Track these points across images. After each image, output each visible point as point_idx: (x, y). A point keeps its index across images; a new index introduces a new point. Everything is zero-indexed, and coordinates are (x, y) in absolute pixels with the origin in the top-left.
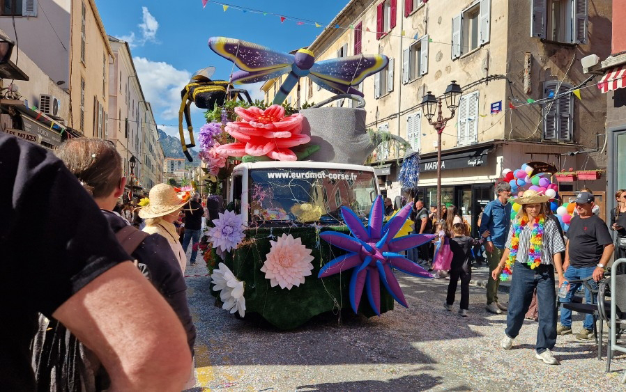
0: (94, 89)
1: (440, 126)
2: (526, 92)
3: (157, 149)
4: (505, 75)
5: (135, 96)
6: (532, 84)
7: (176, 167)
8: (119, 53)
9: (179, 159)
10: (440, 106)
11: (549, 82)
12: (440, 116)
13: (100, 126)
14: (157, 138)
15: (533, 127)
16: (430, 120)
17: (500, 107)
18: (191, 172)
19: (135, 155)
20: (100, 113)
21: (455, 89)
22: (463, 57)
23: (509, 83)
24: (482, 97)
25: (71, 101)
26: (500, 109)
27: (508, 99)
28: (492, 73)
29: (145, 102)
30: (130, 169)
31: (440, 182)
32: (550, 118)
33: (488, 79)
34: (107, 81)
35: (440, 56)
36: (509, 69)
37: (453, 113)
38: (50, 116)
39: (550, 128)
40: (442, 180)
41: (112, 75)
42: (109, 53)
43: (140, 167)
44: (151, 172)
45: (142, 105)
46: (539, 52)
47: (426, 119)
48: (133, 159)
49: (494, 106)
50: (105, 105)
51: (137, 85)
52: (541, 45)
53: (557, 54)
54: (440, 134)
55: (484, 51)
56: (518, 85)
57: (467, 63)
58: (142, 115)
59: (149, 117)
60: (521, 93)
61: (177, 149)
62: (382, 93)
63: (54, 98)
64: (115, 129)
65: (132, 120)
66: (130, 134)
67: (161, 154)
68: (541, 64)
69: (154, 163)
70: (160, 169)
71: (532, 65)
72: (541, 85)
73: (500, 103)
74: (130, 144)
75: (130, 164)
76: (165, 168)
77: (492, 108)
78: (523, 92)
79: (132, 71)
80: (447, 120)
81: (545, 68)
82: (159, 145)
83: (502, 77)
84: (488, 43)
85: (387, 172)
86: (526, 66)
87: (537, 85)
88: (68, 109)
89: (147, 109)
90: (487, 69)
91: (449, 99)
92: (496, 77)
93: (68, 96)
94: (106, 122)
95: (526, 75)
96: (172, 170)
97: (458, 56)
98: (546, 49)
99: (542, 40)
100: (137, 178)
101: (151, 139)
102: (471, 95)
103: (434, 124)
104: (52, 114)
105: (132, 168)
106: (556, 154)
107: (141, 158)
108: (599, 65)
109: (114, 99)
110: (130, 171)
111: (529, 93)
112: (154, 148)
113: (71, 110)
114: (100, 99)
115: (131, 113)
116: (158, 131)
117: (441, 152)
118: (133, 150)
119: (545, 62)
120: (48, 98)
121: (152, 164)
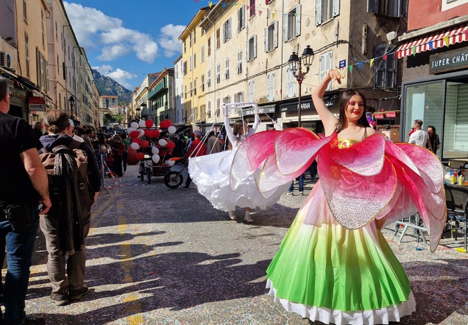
0: (35, 42)
1: (300, 78)
2: (363, 53)
3: (93, 88)
4: (348, 40)
5: (69, 43)
6: (367, 47)
7: (110, 103)
8: (54, 5)
9: (113, 97)
10: (300, 64)
11: (380, 46)
12: (300, 71)
13: (42, 72)
14: (92, 79)
15: (368, 79)
16: (294, 73)
17: (345, 64)
18: (124, 108)
19: (73, 94)
20: (42, 60)
21: (309, 51)
22: (323, 24)
23: (350, 47)
24: (334, 57)
25: (18, 53)
26: (345, 66)
27: (349, 58)
28: (340, 39)
29: (79, 48)
30: (70, 106)
31: (300, 119)
32: (380, 73)
33: (339, 42)
34: (45, 33)
35: (309, 22)
36: (351, 36)
37: (308, 69)
38: (4, 68)
39: (380, 80)
40: (302, 117)
41: (49, 26)
42: (45, 8)
43: (78, 104)
44: (88, 109)
45: (76, 50)
46: (373, 24)
47: (291, 73)
48: (72, 99)
49: (342, 63)
50: (45, 54)
51: (71, 33)
52: (375, 18)
53: (387, 24)
54: (300, 84)
55: (336, 21)
56: (357, 48)
57: (325, 29)
58: (77, 59)
59: (83, 60)
60: (359, 54)
61: (111, 87)
62: (271, 48)
63: (7, 54)
64: (54, 72)
65: (69, 64)
66: (68, 76)
67: (97, 92)
68: (375, 32)
69: (90, 100)
70: (96, 105)
71: (368, 32)
72: (374, 48)
73: (345, 61)
74: (68, 85)
75: (70, 103)
76: (101, 105)
77: (340, 65)
78: (361, 53)
79: (66, 21)
80: (304, 74)
81: (377, 36)
82: (94, 84)
83: (346, 42)
84: (339, 15)
85: (272, 110)
86: (363, 34)
87: (371, 48)
88: (17, 60)
89: (82, 54)
90: (337, 35)
91: (305, 59)
92: (342, 42)
93: (16, 50)
94: (47, 68)
95: (363, 41)
96: (107, 106)
97: (320, 23)
98: (378, 21)
99: (375, 14)
100: (76, 114)
101: (87, 79)
102: (327, 54)
103: (297, 77)
104: (6, 66)
105: (72, 106)
106: (375, 99)
107: (79, 97)
108: (397, 39)
109: (52, 46)
110: (70, 109)
111: (365, 54)
112: (89, 87)
113: (19, 60)
114: (41, 49)
115: (67, 57)
116: (93, 71)
117: (301, 97)
118: (70, 89)
119: (377, 32)
120: (3, 54)
121: (89, 101)
